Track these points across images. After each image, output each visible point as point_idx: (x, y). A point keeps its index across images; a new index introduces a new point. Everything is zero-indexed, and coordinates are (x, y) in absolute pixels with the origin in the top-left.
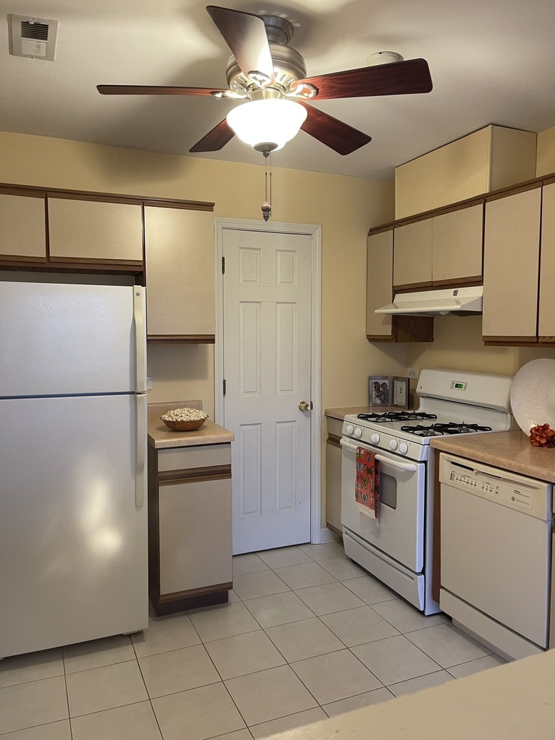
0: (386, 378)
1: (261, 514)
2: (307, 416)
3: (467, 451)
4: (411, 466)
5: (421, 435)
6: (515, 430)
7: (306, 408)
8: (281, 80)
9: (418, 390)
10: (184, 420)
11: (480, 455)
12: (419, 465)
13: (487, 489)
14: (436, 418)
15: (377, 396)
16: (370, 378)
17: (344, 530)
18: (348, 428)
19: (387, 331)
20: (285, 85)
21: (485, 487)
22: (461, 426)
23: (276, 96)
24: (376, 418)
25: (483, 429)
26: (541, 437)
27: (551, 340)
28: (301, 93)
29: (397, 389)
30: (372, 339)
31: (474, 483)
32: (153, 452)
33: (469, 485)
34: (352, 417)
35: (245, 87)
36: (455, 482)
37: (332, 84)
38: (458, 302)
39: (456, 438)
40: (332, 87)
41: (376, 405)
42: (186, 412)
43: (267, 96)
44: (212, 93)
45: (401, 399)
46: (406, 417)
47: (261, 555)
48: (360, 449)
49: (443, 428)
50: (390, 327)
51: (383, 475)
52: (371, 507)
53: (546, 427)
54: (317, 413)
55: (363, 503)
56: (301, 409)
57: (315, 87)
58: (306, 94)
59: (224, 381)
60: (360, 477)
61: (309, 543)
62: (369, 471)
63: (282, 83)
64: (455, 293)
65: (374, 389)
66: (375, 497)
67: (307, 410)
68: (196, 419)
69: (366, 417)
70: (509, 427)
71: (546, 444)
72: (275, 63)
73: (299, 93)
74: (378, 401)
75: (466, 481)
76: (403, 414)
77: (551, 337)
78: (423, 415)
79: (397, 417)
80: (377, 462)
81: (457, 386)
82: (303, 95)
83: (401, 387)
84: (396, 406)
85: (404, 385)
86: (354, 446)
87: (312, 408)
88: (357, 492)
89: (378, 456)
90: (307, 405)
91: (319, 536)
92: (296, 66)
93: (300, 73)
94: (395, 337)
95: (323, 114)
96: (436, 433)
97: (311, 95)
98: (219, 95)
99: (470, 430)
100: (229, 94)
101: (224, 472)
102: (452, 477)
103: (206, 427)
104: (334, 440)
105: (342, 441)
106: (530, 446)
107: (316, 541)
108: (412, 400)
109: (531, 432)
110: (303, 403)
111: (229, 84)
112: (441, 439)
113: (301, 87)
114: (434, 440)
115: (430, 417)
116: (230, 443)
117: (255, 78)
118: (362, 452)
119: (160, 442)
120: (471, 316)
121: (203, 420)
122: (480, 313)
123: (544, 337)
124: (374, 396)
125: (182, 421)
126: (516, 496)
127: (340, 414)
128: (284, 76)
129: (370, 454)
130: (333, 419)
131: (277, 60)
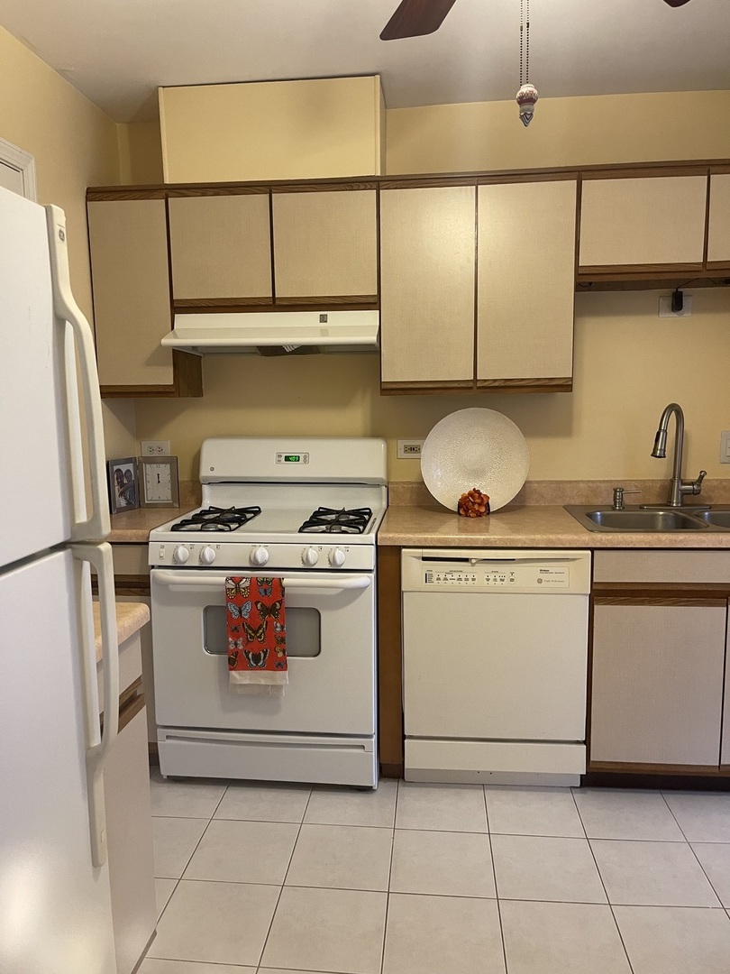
0: (128, 461)
4: (357, 580)
9: (206, 474)
11: (480, 538)
12: (372, 575)
13: (495, 580)
16: (108, 464)
19: (160, 377)
21: (491, 577)
27: (496, 384)
29: (149, 478)
30: (114, 392)
31: (470, 577)
33: (463, 582)
34: (166, 532)
36: (435, 585)
38: (324, 332)
45: (159, 492)
50: (170, 371)
51: (289, 612)
52: (278, 668)
53: (478, 492)
64: (323, 319)
65: (115, 483)
74: (124, 502)
75: (456, 577)
77: (495, 380)
81: (287, 459)
83: (158, 472)
84: (150, 506)
85: (164, 470)
88: (234, 653)
94: (180, 388)
102: (427, 578)
122: (378, 348)
123: (485, 381)
124: (117, 494)
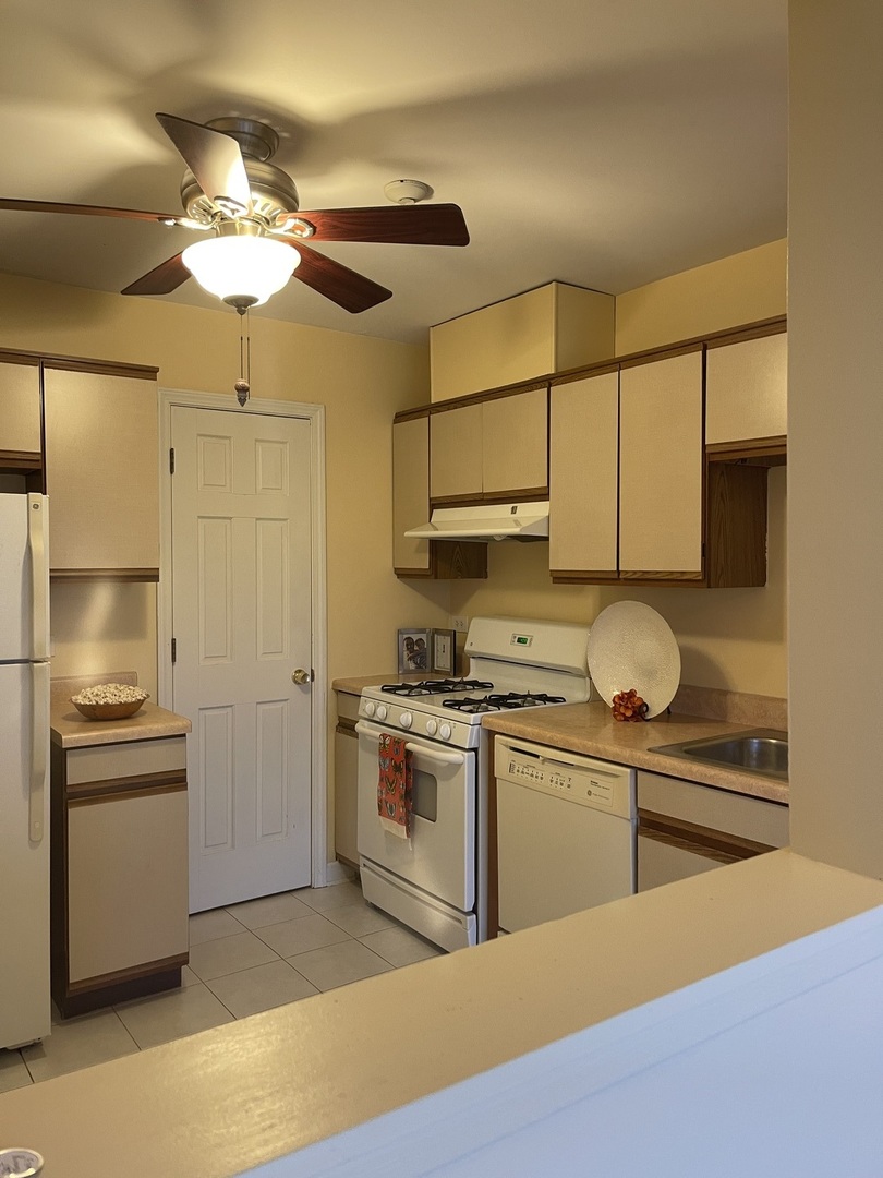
0: (422, 631)
1: (233, 846)
2: (306, 693)
3: (530, 730)
4: (455, 756)
5: (471, 712)
6: (595, 699)
7: (303, 679)
8: (262, 209)
9: (467, 648)
10: (110, 702)
11: (549, 735)
12: (466, 754)
13: (557, 783)
14: (492, 686)
15: (410, 659)
16: (400, 632)
17: (362, 861)
18: (367, 707)
19: (423, 562)
20: (268, 217)
21: (555, 780)
22: (525, 697)
23: (255, 232)
24: (408, 690)
25: (553, 700)
26: (627, 708)
27: (634, 577)
28: (292, 231)
29: (438, 647)
30: (402, 574)
31: (540, 775)
32: (59, 755)
33: (534, 778)
34: (375, 690)
35: (209, 213)
36: (516, 776)
37: (335, 223)
38: (517, 523)
39: (517, 713)
40: (335, 227)
41: (408, 672)
42: (112, 690)
43: (242, 231)
44: (160, 219)
45: (443, 661)
46: (451, 687)
47: (234, 911)
48: (384, 736)
49: (501, 701)
50: (427, 557)
51: (418, 773)
52: (400, 821)
53: (632, 694)
54: (321, 686)
55: (389, 817)
56: (295, 682)
57: (311, 225)
58: (298, 232)
59: (174, 640)
60: (384, 778)
61: (309, 887)
62: (397, 768)
63: (263, 214)
64: (514, 510)
65: (405, 649)
66: (406, 806)
67: (305, 682)
68: (130, 700)
69: (392, 690)
70: (588, 696)
71: (632, 716)
72: (253, 188)
73: (290, 230)
74: (412, 666)
75: (530, 772)
76: (447, 682)
77: (635, 572)
78: (475, 684)
79: (438, 688)
80: (409, 753)
81: (519, 640)
82: (293, 232)
83: (443, 643)
84: (437, 672)
85: (448, 641)
86: (375, 732)
87: (312, 679)
88: (380, 800)
89: (410, 746)
90: (305, 675)
91: (324, 874)
92: (283, 193)
93: (290, 203)
94: (434, 572)
95: (323, 258)
96: (491, 707)
97: (306, 234)
98: (170, 223)
99: (537, 702)
100: (184, 222)
101: (175, 781)
102: (511, 768)
103: (145, 713)
104: (346, 726)
105: (358, 727)
106: (613, 720)
107: (319, 882)
108: (459, 662)
109: (614, 701)
110: (300, 671)
111: (185, 207)
112: (496, 717)
113: (291, 223)
114: (487, 718)
115: (483, 686)
116: (184, 735)
117: (224, 206)
118: (388, 742)
119: (70, 738)
120: (535, 542)
121: (140, 702)
122: (547, 539)
123: (627, 572)
124: (406, 658)
125: (107, 704)
126: (593, 789)
127: (355, 686)
128: (267, 205)
129: (399, 743)
130: (345, 694)
131: (256, 183)
